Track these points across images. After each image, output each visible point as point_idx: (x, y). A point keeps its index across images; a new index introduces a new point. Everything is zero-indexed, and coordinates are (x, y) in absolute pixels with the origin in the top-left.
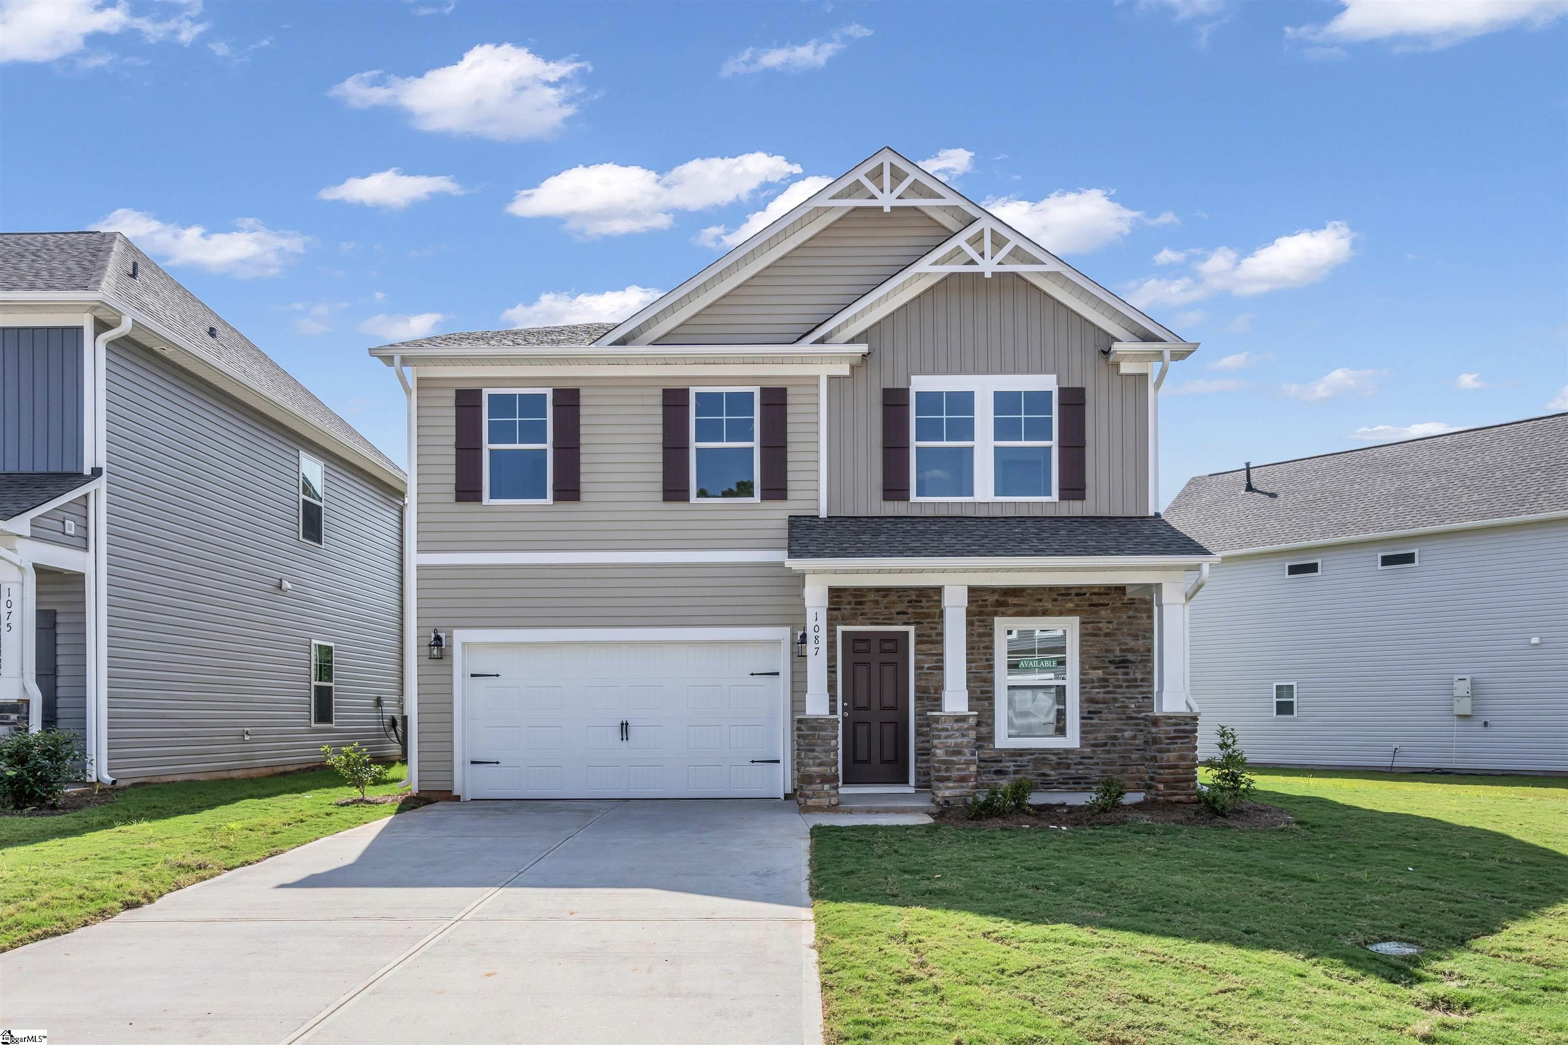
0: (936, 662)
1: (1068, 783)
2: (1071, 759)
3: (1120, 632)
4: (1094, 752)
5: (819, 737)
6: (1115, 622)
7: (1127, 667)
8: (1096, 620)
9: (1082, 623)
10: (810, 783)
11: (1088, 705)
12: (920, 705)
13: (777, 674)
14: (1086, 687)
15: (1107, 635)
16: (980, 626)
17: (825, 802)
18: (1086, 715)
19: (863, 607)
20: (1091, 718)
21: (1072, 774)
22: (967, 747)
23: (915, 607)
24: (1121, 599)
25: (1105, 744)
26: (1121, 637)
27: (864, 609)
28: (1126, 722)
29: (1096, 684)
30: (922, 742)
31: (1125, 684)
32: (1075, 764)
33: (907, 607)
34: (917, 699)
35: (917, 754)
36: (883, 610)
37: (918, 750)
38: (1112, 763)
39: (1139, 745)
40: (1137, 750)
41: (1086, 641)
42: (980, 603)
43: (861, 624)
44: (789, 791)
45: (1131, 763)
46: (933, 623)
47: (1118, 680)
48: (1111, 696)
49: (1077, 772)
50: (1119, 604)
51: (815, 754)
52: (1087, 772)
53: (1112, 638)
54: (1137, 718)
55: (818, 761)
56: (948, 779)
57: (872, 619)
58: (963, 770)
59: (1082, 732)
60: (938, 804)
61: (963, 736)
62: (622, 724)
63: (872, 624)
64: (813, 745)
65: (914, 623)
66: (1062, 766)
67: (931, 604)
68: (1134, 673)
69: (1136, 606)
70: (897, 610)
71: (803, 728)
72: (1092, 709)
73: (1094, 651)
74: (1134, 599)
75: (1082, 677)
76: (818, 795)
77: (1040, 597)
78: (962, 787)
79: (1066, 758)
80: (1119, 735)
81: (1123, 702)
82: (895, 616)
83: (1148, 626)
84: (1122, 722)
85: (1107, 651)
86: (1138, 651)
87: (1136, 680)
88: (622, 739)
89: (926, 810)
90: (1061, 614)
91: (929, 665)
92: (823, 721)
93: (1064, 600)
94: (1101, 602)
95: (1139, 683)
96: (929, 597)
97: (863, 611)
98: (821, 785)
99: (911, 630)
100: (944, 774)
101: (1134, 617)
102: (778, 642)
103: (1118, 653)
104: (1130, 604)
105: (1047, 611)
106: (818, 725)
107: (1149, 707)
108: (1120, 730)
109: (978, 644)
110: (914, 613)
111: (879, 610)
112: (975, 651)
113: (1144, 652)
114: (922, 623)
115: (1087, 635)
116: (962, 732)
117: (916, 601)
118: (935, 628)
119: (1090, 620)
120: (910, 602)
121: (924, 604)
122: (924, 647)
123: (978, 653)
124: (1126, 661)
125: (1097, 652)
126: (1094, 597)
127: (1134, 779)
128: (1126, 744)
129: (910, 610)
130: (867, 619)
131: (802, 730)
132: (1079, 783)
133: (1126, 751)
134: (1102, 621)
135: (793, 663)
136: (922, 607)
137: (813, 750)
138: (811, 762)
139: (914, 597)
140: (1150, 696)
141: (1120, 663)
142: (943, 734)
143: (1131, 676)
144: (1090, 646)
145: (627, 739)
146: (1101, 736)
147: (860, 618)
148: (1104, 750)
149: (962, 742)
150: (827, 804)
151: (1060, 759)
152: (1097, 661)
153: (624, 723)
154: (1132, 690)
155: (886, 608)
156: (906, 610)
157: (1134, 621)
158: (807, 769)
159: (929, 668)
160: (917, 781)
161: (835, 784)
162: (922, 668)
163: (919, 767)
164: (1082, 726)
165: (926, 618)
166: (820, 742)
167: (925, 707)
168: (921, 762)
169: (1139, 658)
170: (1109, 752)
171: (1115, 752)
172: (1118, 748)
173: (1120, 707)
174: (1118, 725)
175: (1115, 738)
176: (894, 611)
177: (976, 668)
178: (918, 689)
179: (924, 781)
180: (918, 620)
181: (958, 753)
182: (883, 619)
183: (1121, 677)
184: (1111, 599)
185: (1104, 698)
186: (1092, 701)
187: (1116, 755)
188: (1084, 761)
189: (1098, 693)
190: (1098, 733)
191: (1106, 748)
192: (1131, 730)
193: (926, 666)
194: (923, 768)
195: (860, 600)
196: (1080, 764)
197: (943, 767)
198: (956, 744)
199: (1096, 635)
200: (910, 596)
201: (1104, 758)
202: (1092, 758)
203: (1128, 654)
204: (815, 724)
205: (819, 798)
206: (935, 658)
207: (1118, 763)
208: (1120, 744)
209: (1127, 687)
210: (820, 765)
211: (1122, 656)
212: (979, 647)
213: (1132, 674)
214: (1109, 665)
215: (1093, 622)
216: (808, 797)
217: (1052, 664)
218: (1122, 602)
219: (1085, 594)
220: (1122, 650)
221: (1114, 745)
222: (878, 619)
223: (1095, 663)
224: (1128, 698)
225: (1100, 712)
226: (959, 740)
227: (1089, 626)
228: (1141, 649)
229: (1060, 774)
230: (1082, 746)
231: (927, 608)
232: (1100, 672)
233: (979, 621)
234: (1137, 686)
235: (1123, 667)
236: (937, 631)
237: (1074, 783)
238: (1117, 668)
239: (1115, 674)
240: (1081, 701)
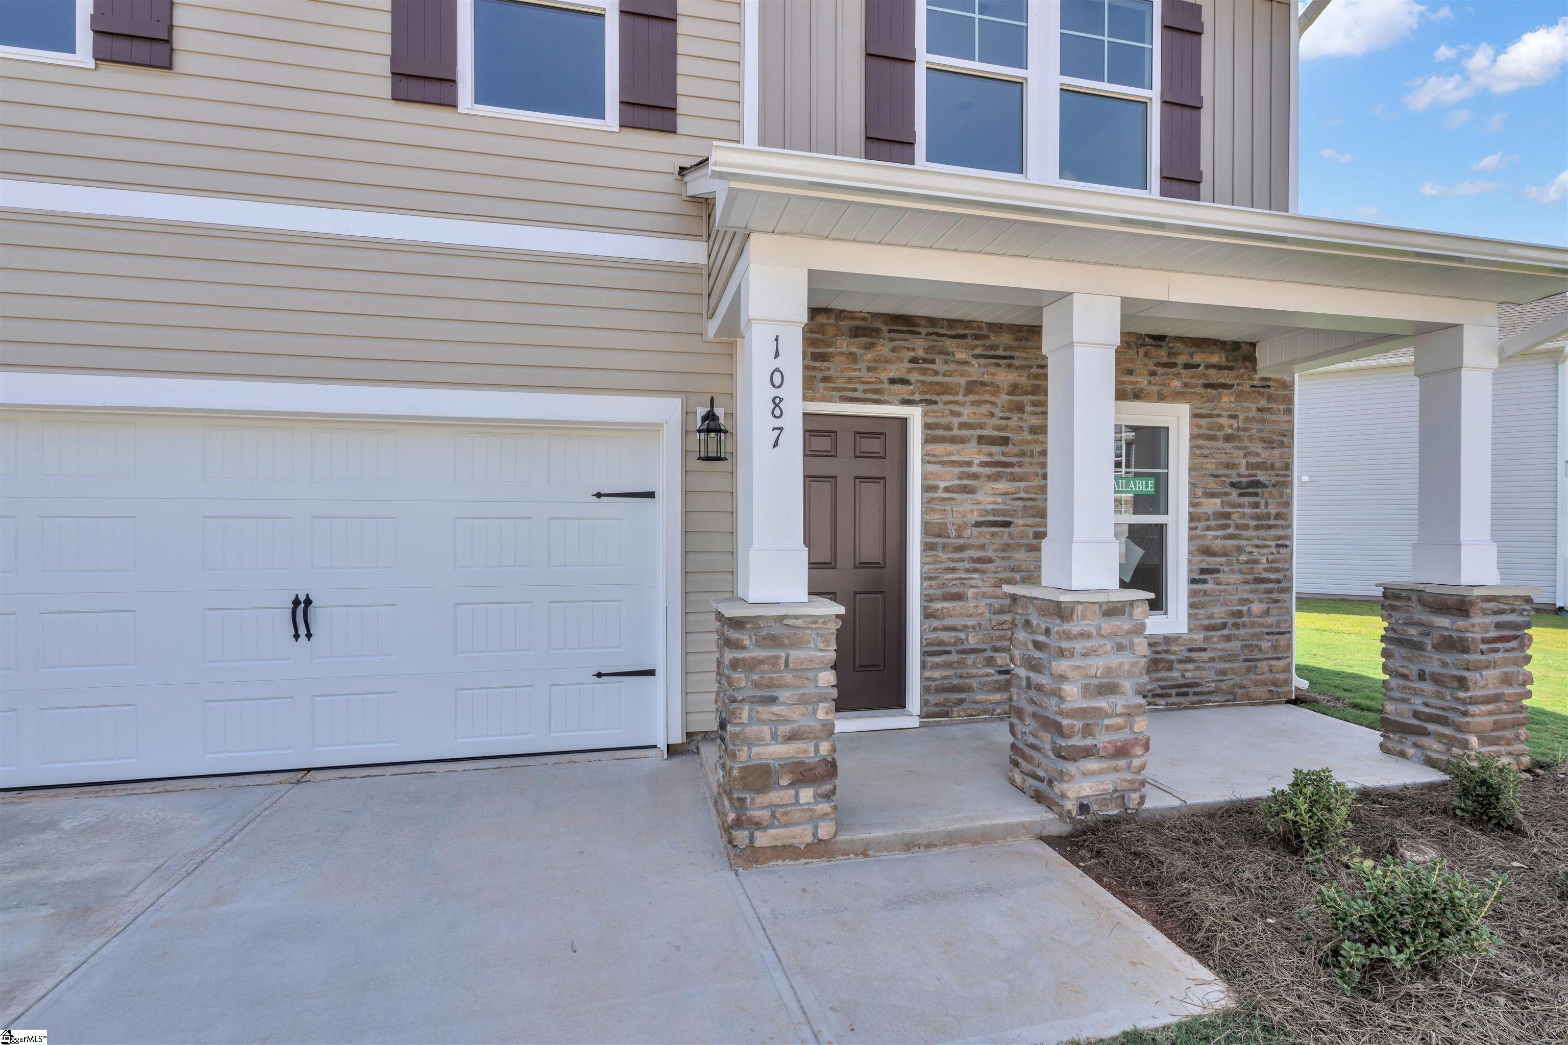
0: (960, 478)
1: (1170, 695)
2: (1174, 653)
3: (1247, 434)
4: (1207, 639)
5: (787, 664)
6: (1242, 416)
7: (1256, 494)
8: (1215, 412)
9: (1195, 416)
10: (764, 788)
11: (1200, 558)
12: (929, 560)
13: (651, 495)
14: (1196, 528)
15: (1228, 438)
16: (1035, 413)
17: (802, 835)
18: (1197, 577)
19: (826, 364)
20: (1204, 582)
21: (1173, 679)
22: (1130, 674)
23: (924, 372)
24: (1250, 378)
25: (1224, 626)
26: (1248, 444)
27: (829, 369)
28: (1254, 586)
29: (1212, 523)
30: (935, 630)
31: (1253, 523)
32: (1181, 661)
33: (910, 371)
34: (928, 547)
35: (924, 654)
36: (864, 374)
37: (928, 644)
38: (1231, 657)
39: (1271, 626)
40: (1268, 634)
41: (1199, 447)
42: (1034, 371)
43: (823, 399)
44: (677, 738)
45: (1259, 656)
46: (955, 403)
47: (1243, 516)
48: (1234, 542)
49: (1183, 676)
50: (1247, 387)
51: (776, 709)
52: (1198, 674)
53: (1236, 444)
54: (1270, 581)
55: (783, 729)
56: (1088, 753)
57: (844, 389)
58: (1119, 728)
59: (1192, 606)
60: (1064, 815)
61: (1120, 648)
62: (296, 602)
63: (844, 399)
64: (771, 685)
65: (922, 401)
66: (1161, 666)
67: (952, 367)
68: (1267, 504)
69: (1271, 390)
70: (892, 375)
71: (747, 642)
72: (1205, 566)
73: (1210, 466)
74: (1269, 379)
75: (1192, 510)
76: (783, 819)
77: (1130, 366)
78: (1116, 770)
79: (1167, 652)
80: (1245, 609)
81: (1250, 553)
82: (886, 386)
83: (1285, 426)
84: (1248, 587)
85: (1228, 466)
86: (1272, 467)
87: (1268, 516)
88: (297, 636)
89: (1037, 831)
90: (1161, 398)
91: (947, 484)
92: (799, 622)
93: (1167, 374)
94: (1222, 381)
95: (1272, 522)
96: (947, 354)
97: (827, 373)
98: (792, 792)
99: (915, 415)
100: (1077, 741)
101: (1269, 410)
102: (653, 429)
103: (1243, 470)
104: (1263, 387)
105: (1141, 391)
106: (787, 631)
107: (1286, 561)
108: (1245, 600)
109: (1030, 447)
110: (923, 383)
111: (857, 374)
112: (1026, 459)
113: (1280, 470)
114: (936, 402)
115: (1200, 436)
116: (1118, 639)
117: (925, 361)
118: (959, 414)
119: (1204, 411)
120: (913, 361)
121: (939, 366)
122: (938, 448)
123: (1031, 464)
124: (1256, 484)
125: (1214, 467)
126: (1211, 372)
127: (1264, 683)
128: (1253, 625)
129: (914, 377)
130: (834, 389)
131: (744, 648)
132: (1186, 694)
133: (1255, 636)
134: (1223, 413)
135: (686, 472)
136: (936, 373)
137: (773, 700)
138: (766, 731)
139: (921, 353)
140: (1287, 543)
141: (1247, 487)
142: (1079, 646)
143: (1262, 510)
144: (1206, 456)
145: (309, 636)
146: (1219, 613)
147: (822, 385)
148: (1222, 636)
149: (1121, 665)
150: (809, 839)
151: (1158, 653)
152: (1216, 482)
153: (302, 598)
154: (1263, 533)
155: (869, 369)
156: (906, 377)
157: (1267, 416)
158: (755, 750)
159: (947, 490)
160: (924, 703)
161: (827, 787)
162: (934, 488)
163: (928, 679)
164: (1193, 594)
165: (943, 393)
166: (788, 677)
167: (941, 562)
168: (932, 668)
169: (1274, 479)
170: (1228, 638)
171: (1237, 638)
172: (1242, 631)
173: (1247, 562)
174: (1243, 592)
175: (1239, 614)
176: (885, 376)
177: (1027, 492)
178: (927, 529)
179: (937, 705)
180: (927, 397)
181: (1108, 689)
182: (865, 391)
183: (1247, 510)
184: (1236, 378)
185: (1224, 546)
186: (1207, 552)
187: (1239, 644)
188: (1195, 655)
189: (1214, 539)
190: (1214, 606)
191: (1225, 632)
192: (1261, 601)
193: (942, 484)
194: (936, 679)
195: (821, 350)
196: (1190, 660)
197: (1079, 724)
198: (1108, 671)
199: (1213, 438)
200: (914, 350)
201: (1221, 650)
202: (1205, 650)
203: (1258, 472)
204: (777, 630)
205: (785, 826)
206: (957, 470)
207: (1242, 658)
208: (1244, 625)
209: (1257, 528)
210: (792, 737)
211: (1249, 476)
212: (1032, 452)
213: (1263, 507)
214: (1229, 490)
215: (1210, 416)
216: (758, 825)
217: (1147, 486)
218: (1252, 383)
219: (1199, 366)
220: (1249, 466)
221: (1236, 626)
222: (855, 390)
223: (1214, 486)
224: (1257, 546)
225: (1218, 571)
226: (1114, 660)
227: (1203, 422)
228: (1278, 465)
229: (1158, 680)
230: (1190, 630)
231: (945, 375)
232: (1218, 501)
233: (1034, 404)
234: (1269, 527)
235: (1251, 494)
236: (961, 419)
237: (1178, 694)
238: (1241, 495)
239: (1240, 506)
240: (1190, 552)
